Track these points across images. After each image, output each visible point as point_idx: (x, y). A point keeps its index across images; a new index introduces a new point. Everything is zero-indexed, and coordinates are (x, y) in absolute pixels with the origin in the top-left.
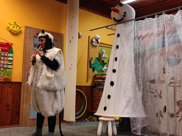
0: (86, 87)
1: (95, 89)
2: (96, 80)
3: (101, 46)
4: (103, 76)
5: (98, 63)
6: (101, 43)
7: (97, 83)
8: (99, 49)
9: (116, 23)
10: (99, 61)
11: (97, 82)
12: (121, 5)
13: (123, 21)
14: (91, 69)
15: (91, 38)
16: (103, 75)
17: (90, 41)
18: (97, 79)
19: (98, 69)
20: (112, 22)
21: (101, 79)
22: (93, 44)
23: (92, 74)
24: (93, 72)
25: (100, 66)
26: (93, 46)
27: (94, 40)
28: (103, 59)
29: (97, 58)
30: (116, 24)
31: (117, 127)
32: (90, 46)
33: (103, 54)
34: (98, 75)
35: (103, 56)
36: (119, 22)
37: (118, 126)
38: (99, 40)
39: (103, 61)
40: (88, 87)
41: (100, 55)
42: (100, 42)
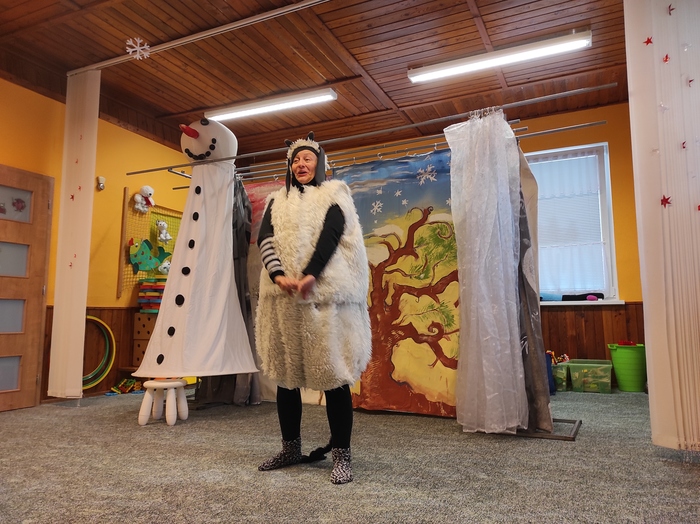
0: (115, 312)
1: (137, 315)
2: (141, 294)
3: (158, 214)
4: (159, 284)
5: (148, 253)
6: (156, 206)
7: (144, 301)
8: (150, 219)
9: (192, 161)
10: (151, 248)
11: (143, 297)
12: (206, 122)
13: (209, 159)
14: (130, 268)
15: (130, 194)
16: (159, 280)
17: (128, 200)
18: (144, 289)
19: (147, 268)
20: (185, 159)
21: (156, 291)
22: (136, 207)
23: (131, 279)
24: (135, 273)
25: (154, 260)
26: (136, 211)
27: (139, 198)
28: (161, 244)
29: (146, 241)
30: (192, 165)
31: (188, 401)
32: (129, 213)
33: (160, 233)
34: (147, 280)
35: (162, 236)
36: (201, 159)
37: (193, 398)
38: (151, 199)
39: (161, 249)
40: (119, 310)
41: (154, 235)
42: (153, 204)
